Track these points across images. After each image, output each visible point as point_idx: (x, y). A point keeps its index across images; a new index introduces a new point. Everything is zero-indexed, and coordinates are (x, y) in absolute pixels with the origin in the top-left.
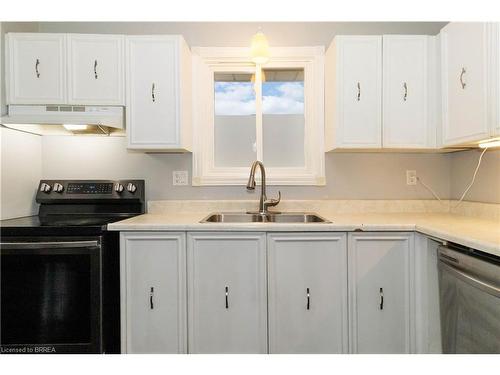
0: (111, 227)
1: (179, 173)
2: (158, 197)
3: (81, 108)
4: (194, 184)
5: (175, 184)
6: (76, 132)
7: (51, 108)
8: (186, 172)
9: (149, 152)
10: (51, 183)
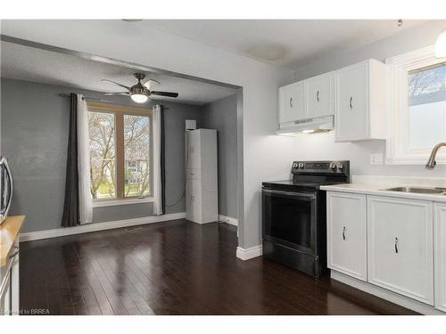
0: (322, 188)
1: (376, 155)
2: (359, 173)
3: (311, 120)
4: (387, 163)
5: (372, 163)
6: (310, 133)
7: (297, 122)
8: (381, 155)
9: (353, 142)
10: (298, 163)
